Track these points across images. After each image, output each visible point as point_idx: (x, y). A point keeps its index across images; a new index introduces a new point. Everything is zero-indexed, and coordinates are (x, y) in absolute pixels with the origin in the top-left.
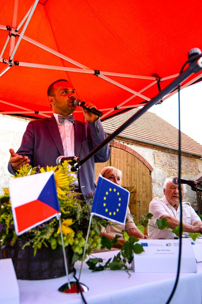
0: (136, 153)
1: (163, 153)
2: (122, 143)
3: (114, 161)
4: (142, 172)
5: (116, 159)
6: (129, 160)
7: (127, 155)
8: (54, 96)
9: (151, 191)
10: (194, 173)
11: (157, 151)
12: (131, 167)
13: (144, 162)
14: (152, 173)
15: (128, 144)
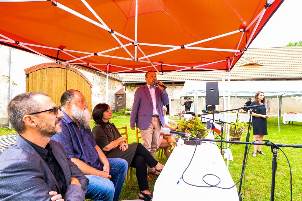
0: (83, 75)
1: (98, 76)
2: (74, 68)
3: (69, 80)
4: (86, 88)
5: (71, 78)
6: (79, 79)
7: (77, 76)
8: (148, 78)
9: (91, 99)
10: (113, 89)
11: (95, 75)
12: (80, 84)
13: (87, 81)
14: (92, 88)
15: (78, 68)
